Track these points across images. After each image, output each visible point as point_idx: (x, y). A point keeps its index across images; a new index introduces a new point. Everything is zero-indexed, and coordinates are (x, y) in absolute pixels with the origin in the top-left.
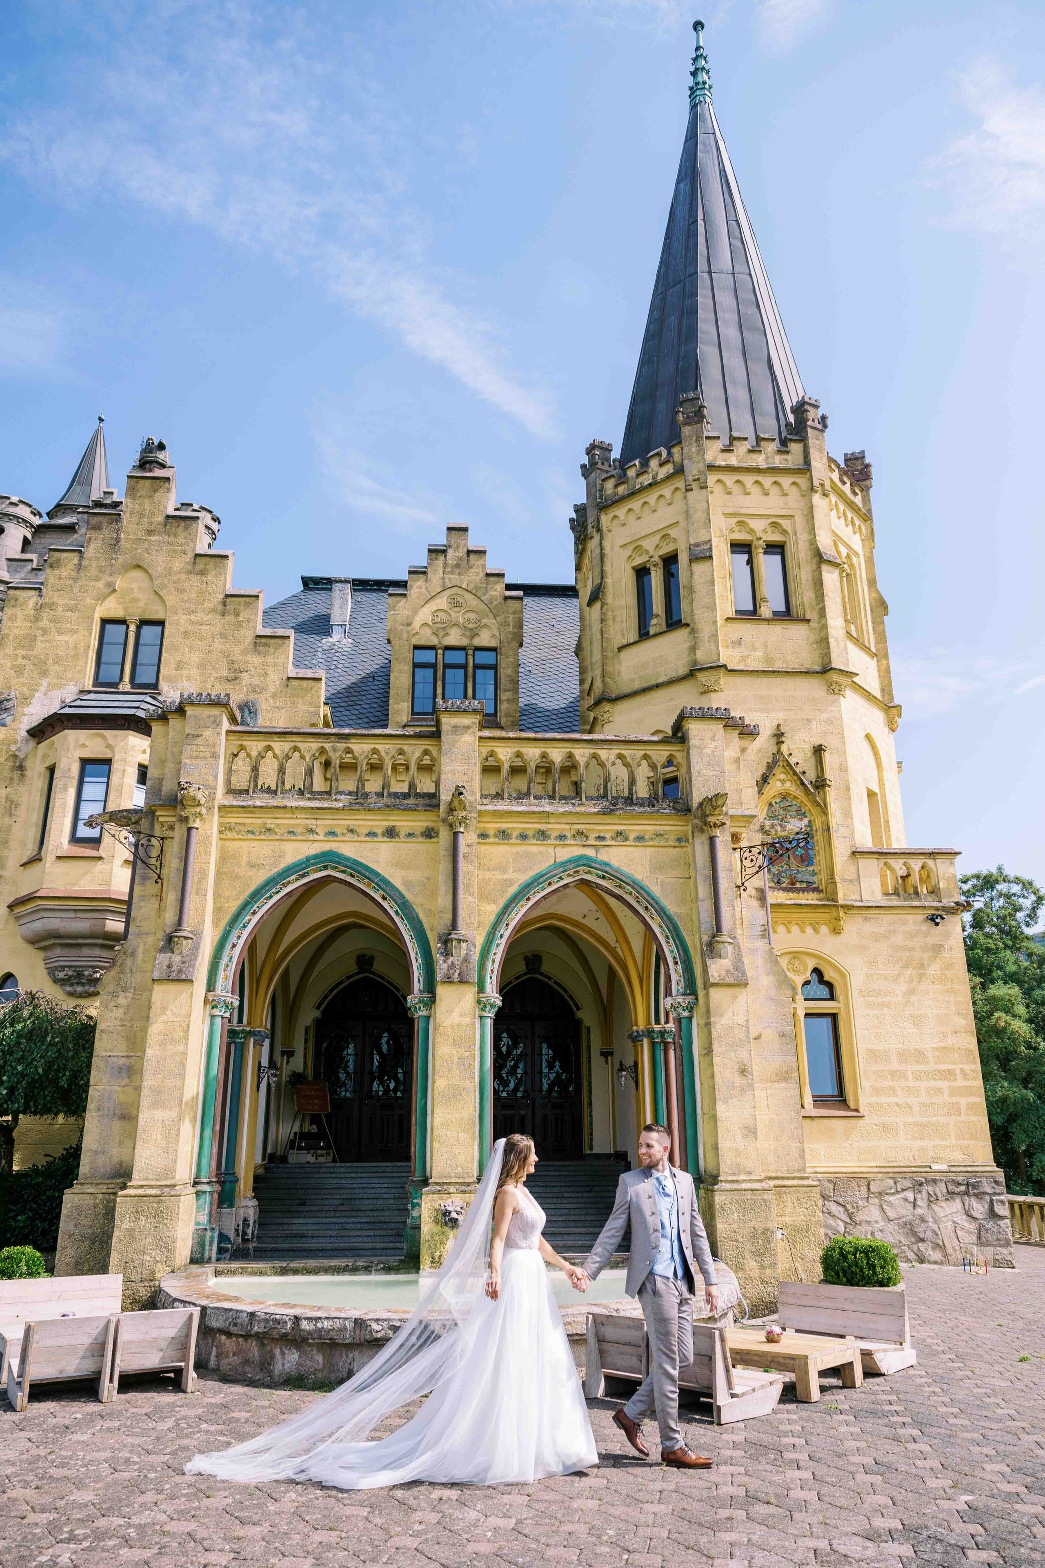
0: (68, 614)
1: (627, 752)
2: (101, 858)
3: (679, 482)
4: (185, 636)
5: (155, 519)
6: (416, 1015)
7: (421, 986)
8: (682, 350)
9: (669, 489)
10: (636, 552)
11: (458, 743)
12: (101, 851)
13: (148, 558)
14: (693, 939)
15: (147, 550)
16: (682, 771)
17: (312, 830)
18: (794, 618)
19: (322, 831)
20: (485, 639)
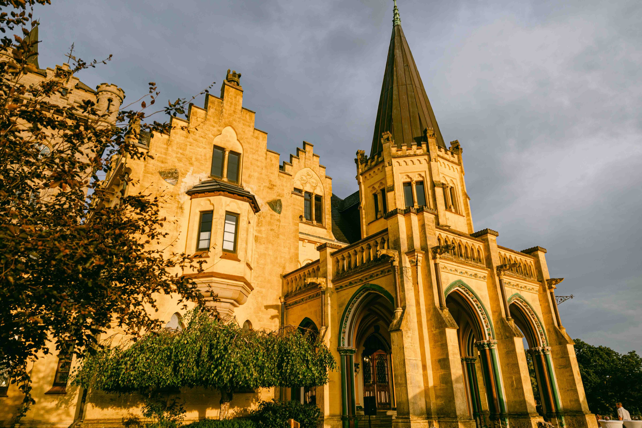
1: (522, 258)
2: (239, 261)
3: (426, 157)
4: (251, 164)
5: (237, 107)
6: (487, 348)
7: (492, 337)
8: (411, 109)
9: (422, 159)
10: (405, 177)
11: (493, 246)
12: (239, 258)
13: (235, 124)
14: (546, 327)
15: (235, 120)
16: (533, 268)
17: (456, 270)
18: (460, 214)
19: (459, 271)
20: (319, 192)
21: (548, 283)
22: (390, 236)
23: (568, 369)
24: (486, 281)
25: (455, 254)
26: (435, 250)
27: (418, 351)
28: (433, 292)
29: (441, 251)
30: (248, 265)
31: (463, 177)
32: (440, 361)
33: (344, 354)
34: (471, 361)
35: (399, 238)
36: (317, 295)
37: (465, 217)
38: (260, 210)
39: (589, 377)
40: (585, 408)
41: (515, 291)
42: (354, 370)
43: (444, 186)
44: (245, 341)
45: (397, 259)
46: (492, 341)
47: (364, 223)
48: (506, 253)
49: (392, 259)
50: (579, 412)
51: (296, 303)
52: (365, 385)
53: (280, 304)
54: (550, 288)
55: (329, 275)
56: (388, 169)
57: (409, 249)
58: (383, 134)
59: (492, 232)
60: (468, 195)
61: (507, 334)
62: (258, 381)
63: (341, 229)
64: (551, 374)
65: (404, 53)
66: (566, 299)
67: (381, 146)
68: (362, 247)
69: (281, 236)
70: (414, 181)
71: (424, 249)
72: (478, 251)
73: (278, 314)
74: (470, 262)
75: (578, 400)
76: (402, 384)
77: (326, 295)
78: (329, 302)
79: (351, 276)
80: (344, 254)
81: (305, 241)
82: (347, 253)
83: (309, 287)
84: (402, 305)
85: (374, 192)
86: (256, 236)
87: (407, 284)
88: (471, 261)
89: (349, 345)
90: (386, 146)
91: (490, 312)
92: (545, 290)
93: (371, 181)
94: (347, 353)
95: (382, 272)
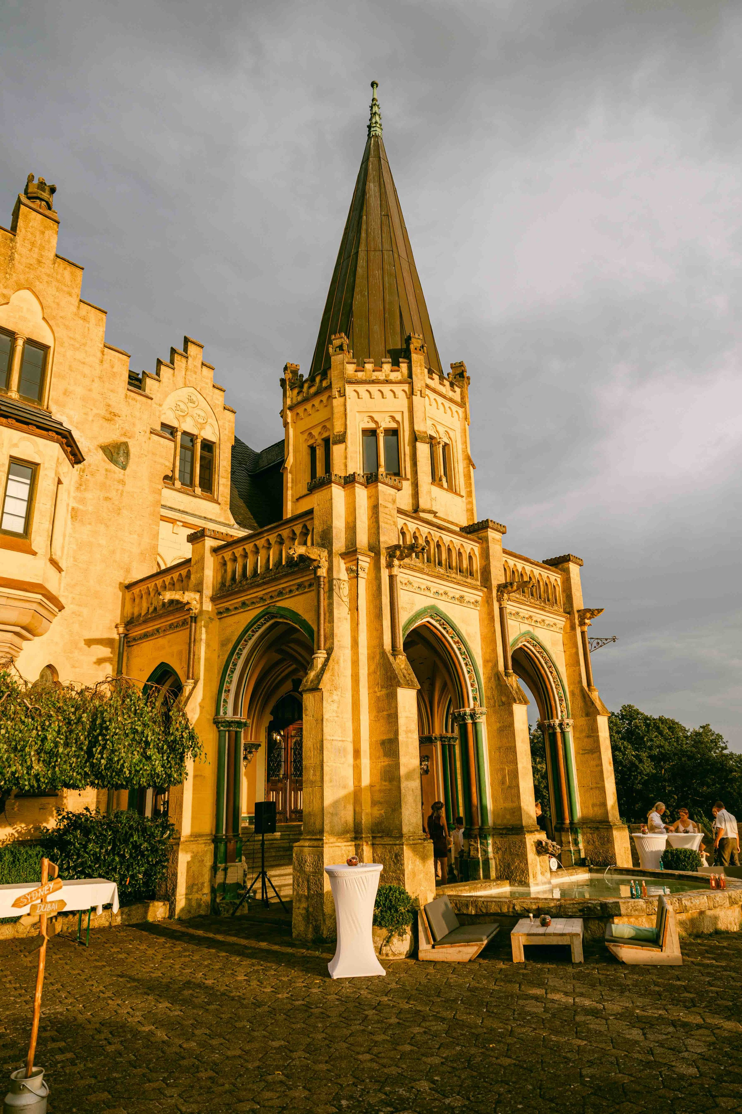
1: (542, 573)
2: (34, 554)
3: (406, 387)
4: (70, 368)
5: (45, 253)
6: (470, 721)
7: (478, 703)
8: (387, 297)
9: (398, 389)
10: (367, 419)
11: (495, 550)
12: (34, 547)
13: (39, 286)
14: (569, 687)
15: (38, 278)
16: (559, 590)
17: (428, 589)
18: (455, 493)
19: (433, 590)
20: (209, 434)
21: (580, 616)
22: (316, 522)
23: (595, 755)
24: (478, 608)
25: (429, 561)
26: (393, 552)
27: (349, 725)
28: (382, 625)
29: (401, 555)
30: (53, 562)
31: (467, 426)
32: (383, 743)
33: (226, 729)
34: (449, 741)
35: (332, 527)
36: (183, 623)
37: (464, 499)
38: (84, 460)
39: (640, 765)
40: (613, 815)
41: (525, 628)
42: (242, 757)
43: (432, 441)
44: (25, 706)
45: (324, 564)
46: (478, 710)
47: (289, 497)
48: (517, 563)
49: (315, 564)
50: (604, 822)
51: (146, 636)
52: (268, 780)
53: (117, 637)
54: (582, 624)
55: (207, 588)
56: (337, 402)
57: (347, 547)
58: (333, 337)
59: (495, 526)
60: (473, 459)
61: (504, 699)
62: (42, 780)
63: (248, 506)
64: (569, 762)
65: (383, 190)
66: (605, 642)
67: (328, 358)
68: (268, 540)
69: (125, 512)
70: (381, 429)
71: (374, 549)
72: (470, 557)
73: (112, 656)
74: (454, 575)
75: (604, 804)
76: (315, 782)
77: (198, 624)
78: (204, 636)
79: (244, 591)
80: (235, 551)
81: (178, 523)
82: (241, 549)
83: (171, 609)
84: (328, 645)
85: (311, 442)
86: (73, 509)
87: (338, 609)
88: (457, 574)
89: (235, 712)
90: (336, 359)
91: (479, 662)
92: (573, 628)
93: (306, 423)
94: (230, 726)
95: (300, 586)
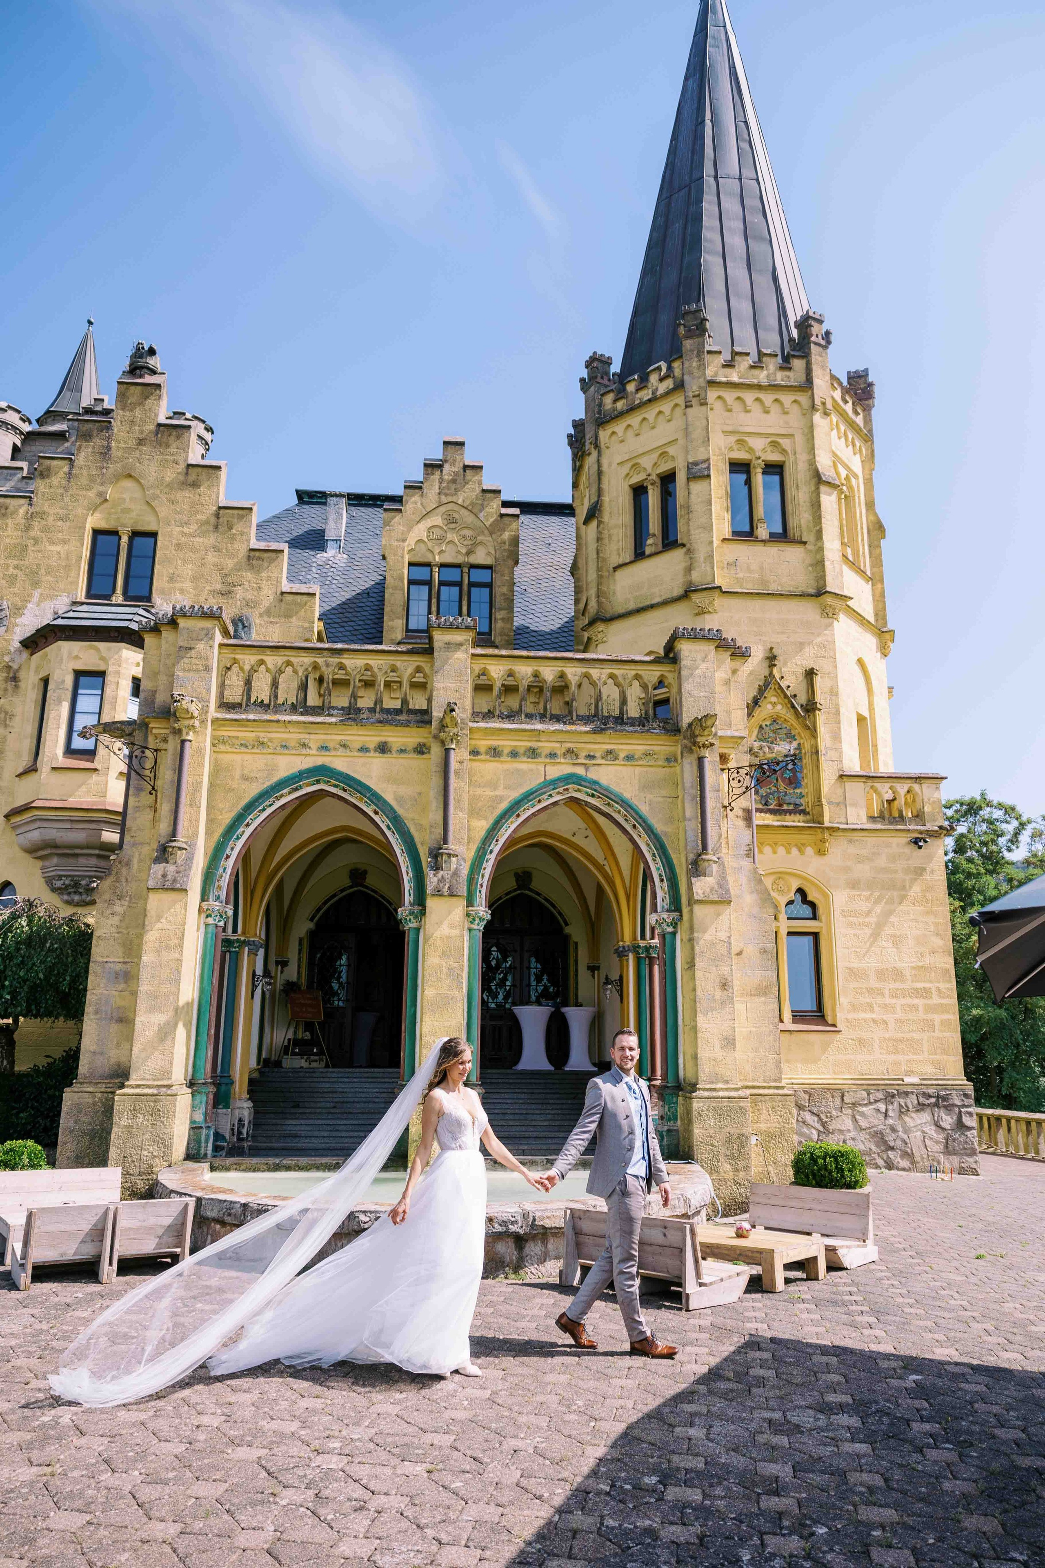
0: (60, 523)
4: (178, 548)
5: (146, 427)
9: (669, 405)
10: (635, 470)
12: (96, 763)
13: (140, 469)
15: (139, 459)
17: (304, 744)
20: (481, 557)
56: (592, 459)
70: (652, 477)
90: (589, 396)
